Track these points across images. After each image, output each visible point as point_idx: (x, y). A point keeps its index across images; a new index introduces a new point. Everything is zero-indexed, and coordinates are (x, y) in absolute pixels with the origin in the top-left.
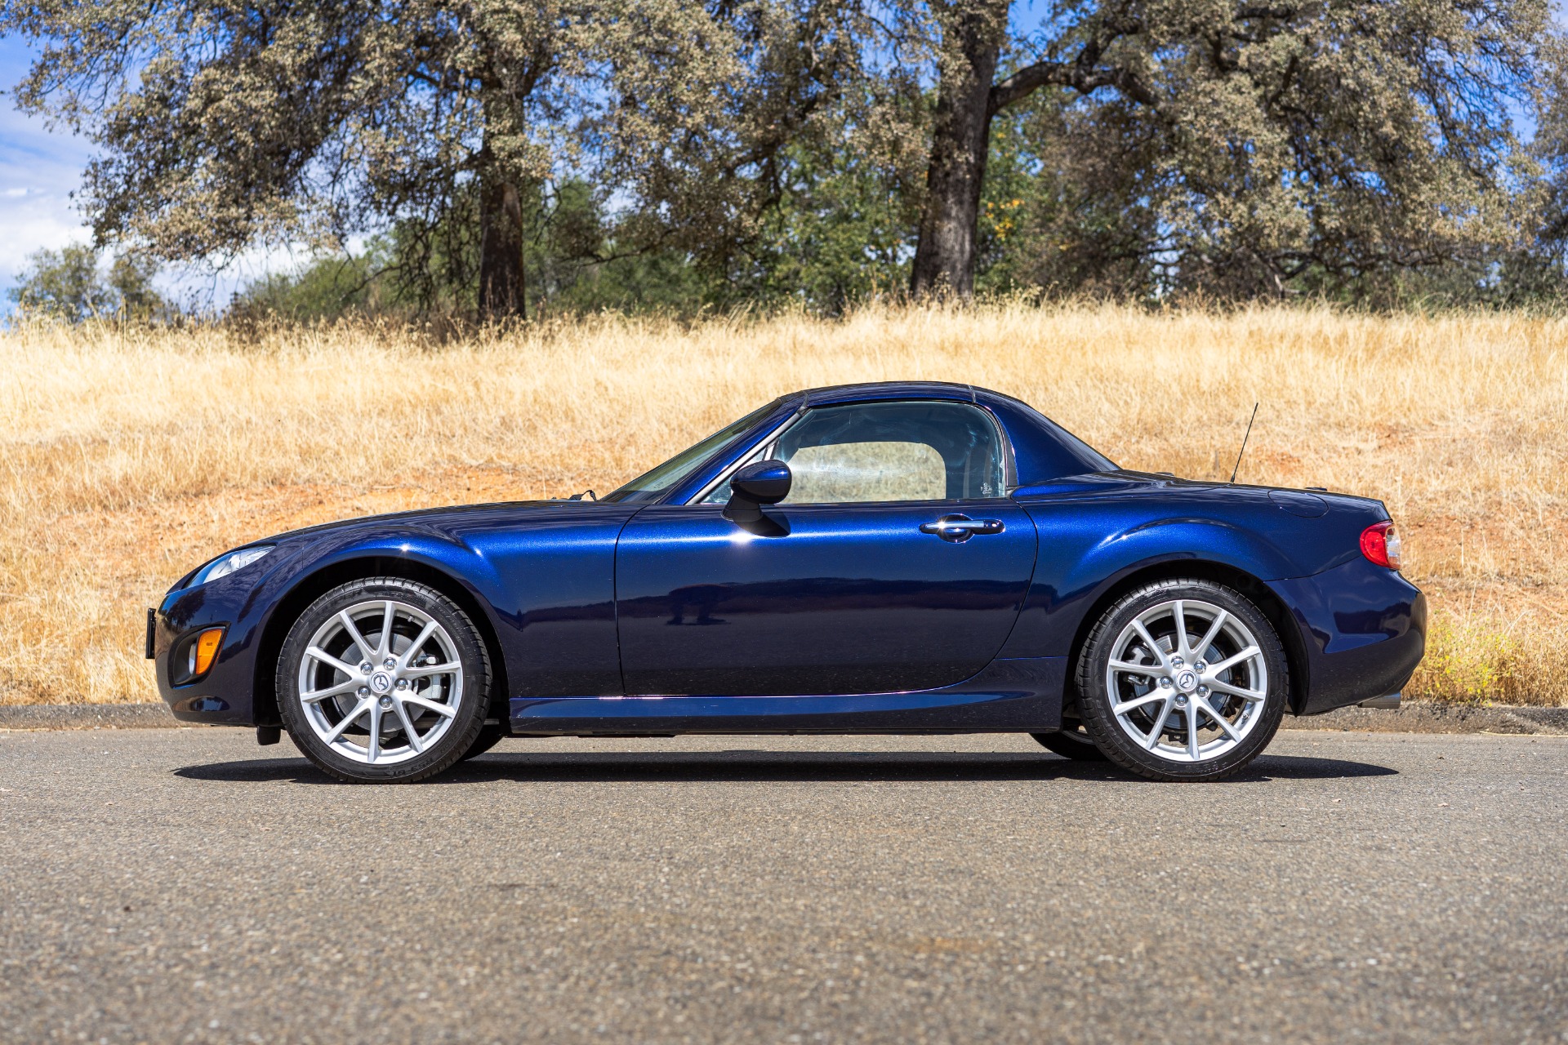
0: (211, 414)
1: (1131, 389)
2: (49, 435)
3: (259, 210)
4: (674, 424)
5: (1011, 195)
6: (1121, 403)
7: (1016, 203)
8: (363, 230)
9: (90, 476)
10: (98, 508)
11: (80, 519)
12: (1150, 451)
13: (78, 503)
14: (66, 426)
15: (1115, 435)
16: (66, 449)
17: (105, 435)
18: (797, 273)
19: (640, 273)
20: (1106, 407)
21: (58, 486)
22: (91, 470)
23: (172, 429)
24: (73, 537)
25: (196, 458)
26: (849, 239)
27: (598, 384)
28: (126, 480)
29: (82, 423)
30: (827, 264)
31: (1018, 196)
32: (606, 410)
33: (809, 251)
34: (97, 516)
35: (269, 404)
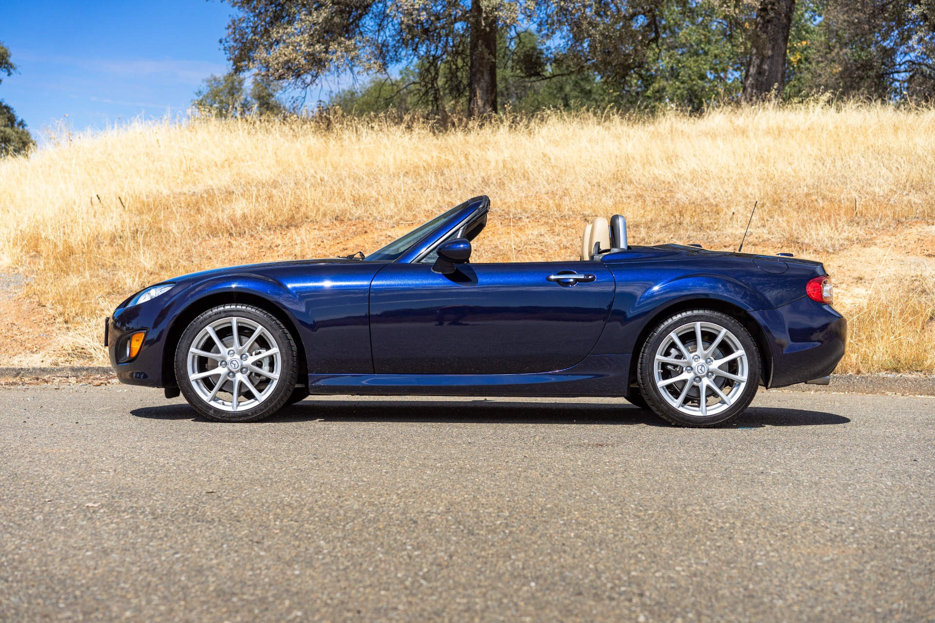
0: (299, 175)
1: (900, 160)
2: (200, 188)
3: (333, 46)
4: (595, 182)
5: (801, 39)
6: (894, 169)
7: (804, 43)
8: (397, 61)
9: (223, 215)
10: (226, 235)
11: (214, 242)
12: (918, 201)
13: (214, 232)
14: (210, 183)
15: (891, 190)
16: (210, 197)
17: (233, 188)
18: (664, 89)
19: (568, 89)
20: (884, 171)
21: (202, 220)
22: (223, 211)
23: (275, 184)
24: (209, 253)
25: (288, 203)
26: (698, 66)
27: (545, 155)
28: (244, 216)
29: (222, 180)
30: (683, 83)
31: (805, 39)
32: (549, 172)
33: (674, 74)
34: (225, 240)
35: (335, 169)
